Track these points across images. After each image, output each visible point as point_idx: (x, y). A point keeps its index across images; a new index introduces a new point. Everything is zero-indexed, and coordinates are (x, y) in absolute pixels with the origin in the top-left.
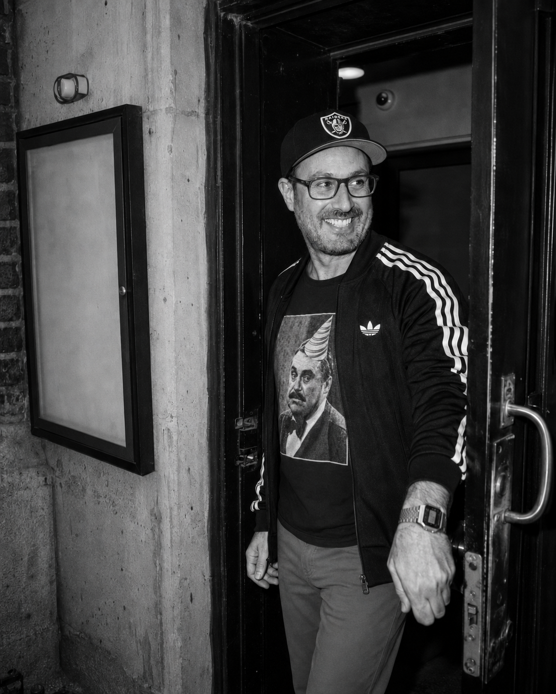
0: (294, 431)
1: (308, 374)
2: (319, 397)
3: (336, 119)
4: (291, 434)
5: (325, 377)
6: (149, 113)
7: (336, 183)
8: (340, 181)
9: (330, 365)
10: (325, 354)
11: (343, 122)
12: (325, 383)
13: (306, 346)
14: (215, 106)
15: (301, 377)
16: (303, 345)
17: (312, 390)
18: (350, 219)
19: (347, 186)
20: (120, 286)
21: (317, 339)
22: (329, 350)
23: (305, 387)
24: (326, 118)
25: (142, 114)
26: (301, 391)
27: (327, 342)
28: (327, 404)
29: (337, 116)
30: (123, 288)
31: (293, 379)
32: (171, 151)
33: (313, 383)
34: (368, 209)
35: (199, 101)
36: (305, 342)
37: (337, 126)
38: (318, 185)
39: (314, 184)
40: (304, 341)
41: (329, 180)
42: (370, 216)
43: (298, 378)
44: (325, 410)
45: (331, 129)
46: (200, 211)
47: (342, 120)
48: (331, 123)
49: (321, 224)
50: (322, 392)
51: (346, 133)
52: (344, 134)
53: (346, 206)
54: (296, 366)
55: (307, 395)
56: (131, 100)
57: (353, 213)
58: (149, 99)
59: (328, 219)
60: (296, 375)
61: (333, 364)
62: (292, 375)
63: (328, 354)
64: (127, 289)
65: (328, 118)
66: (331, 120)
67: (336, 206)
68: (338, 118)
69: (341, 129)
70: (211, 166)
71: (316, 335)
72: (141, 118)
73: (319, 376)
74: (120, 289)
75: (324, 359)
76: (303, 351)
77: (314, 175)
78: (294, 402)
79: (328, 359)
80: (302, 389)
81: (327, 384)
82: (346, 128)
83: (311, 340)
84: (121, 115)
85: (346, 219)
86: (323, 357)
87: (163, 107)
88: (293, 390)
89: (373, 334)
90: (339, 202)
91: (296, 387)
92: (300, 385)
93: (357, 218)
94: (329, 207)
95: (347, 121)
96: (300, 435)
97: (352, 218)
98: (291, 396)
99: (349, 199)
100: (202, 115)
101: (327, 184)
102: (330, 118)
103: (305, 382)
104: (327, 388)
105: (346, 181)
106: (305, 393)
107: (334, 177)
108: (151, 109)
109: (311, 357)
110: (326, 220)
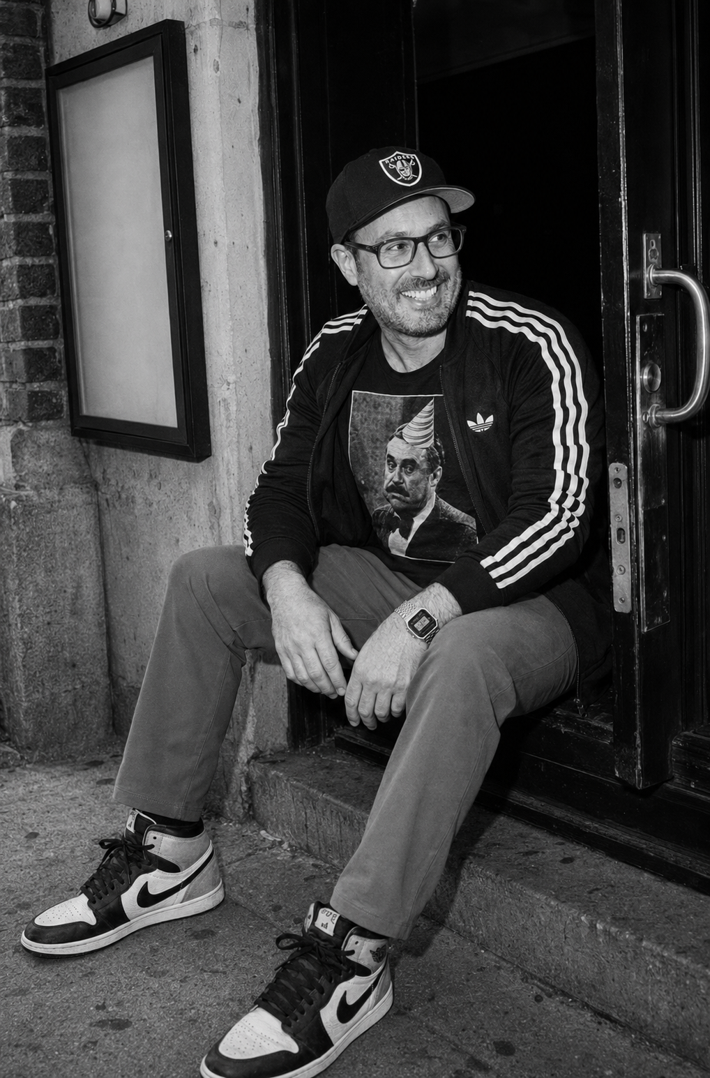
0: (398, 530)
1: (409, 464)
2: (426, 490)
3: (401, 160)
4: (393, 532)
5: (432, 469)
6: (192, 28)
7: (412, 243)
8: (416, 241)
9: (440, 454)
10: (432, 441)
11: (409, 162)
12: (432, 475)
13: (403, 431)
14: (267, 15)
15: (401, 467)
16: (399, 430)
17: (415, 483)
18: (435, 288)
19: (427, 245)
20: (166, 229)
21: (418, 424)
22: (436, 437)
23: (407, 479)
24: (386, 160)
25: (184, 30)
26: (402, 483)
27: (432, 427)
28: (437, 499)
29: (401, 155)
30: (169, 232)
31: (390, 469)
32: (218, 69)
33: (417, 475)
34: (456, 270)
35: (248, 9)
36: (400, 427)
37: (403, 170)
38: (389, 249)
39: (383, 249)
40: (400, 425)
41: (402, 241)
42: (459, 280)
43: (397, 468)
44: (435, 506)
45: (396, 174)
46: (253, 137)
47: (408, 161)
48: (394, 166)
49: (398, 298)
50: (429, 486)
51: (416, 178)
52: (414, 179)
53: (429, 272)
54: (392, 454)
55: (411, 489)
56: (173, 15)
57: (438, 280)
58: (191, 12)
59: (407, 291)
60: (395, 465)
61: (443, 452)
62: (389, 465)
63: (435, 441)
64: (173, 234)
65: (389, 160)
66: (395, 163)
67: (416, 273)
68: (402, 159)
69: (408, 172)
70: (265, 84)
71: (416, 419)
72: (184, 34)
73: (425, 466)
74: (166, 234)
75: (430, 447)
76: (401, 437)
77: (382, 238)
78: (394, 497)
79: (436, 446)
80: (404, 481)
81: (435, 476)
82: (415, 170)
83: (410, 424)
84: (161, 33)
85: (430, 289)
86: (428, 445)
87: (207, 19)
88: (391, 483)
89: (485, 429)
90: (419, 268)
91: (396, 479)
92: (400, 477)
93: (443, 285)
94: (406, 274)
95: (415, 160)
96: (405, 534)
97: (438, 286)
98: (389, 489)
99: (432, 262)
100: (252, 26)
101: (401, 246)
102: (392, 160)
103: (407, 473)
104: (435, 480)
105: (425, 239)
106: (408, 487)
107: (408, 236)
108: (194, 23)
109: (413, 445)
110: (403, 293)
